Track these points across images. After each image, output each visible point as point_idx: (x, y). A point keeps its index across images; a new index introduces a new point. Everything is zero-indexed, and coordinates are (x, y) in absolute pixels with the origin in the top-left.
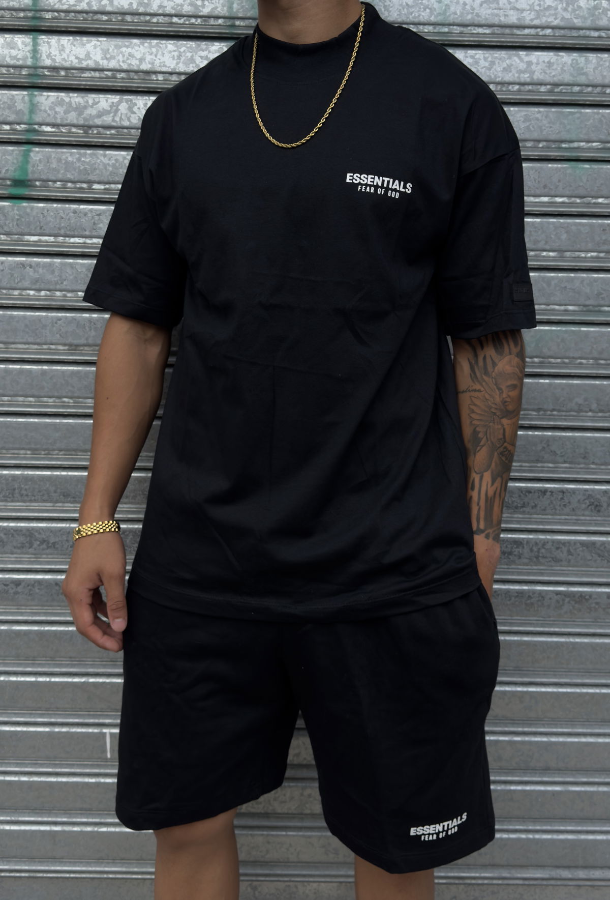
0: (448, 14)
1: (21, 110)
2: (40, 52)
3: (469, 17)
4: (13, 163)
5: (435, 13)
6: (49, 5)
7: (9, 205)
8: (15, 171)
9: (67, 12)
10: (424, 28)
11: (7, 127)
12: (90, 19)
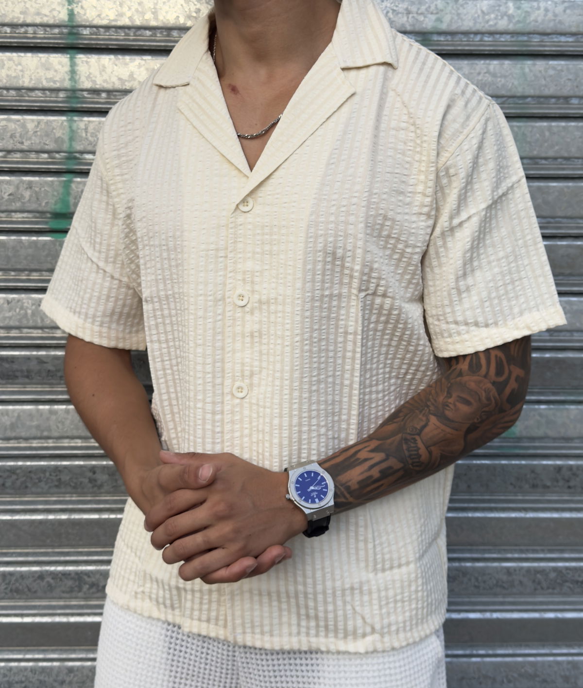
0: (528, 21)
1: (59, 137)
2: (78, 73)
3: (552, 24)
4: (53, 195)
5: (514, 21)
6: (87, 20)
7: (50, 240)
8: (56, 203)
9: (107, 28)
10: (500, 37)
11: (46, 156)
12: (132, 34)
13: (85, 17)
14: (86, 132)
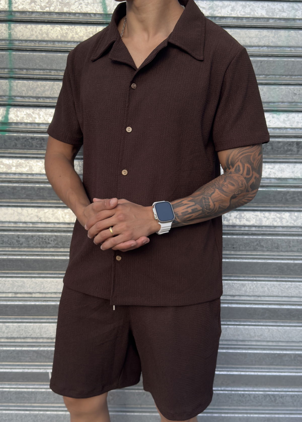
1: (5, 89)
4: (1, 115)
8: (2, 118)
12: (37, 44)
13: (16, 36)
14: (17, 87)
